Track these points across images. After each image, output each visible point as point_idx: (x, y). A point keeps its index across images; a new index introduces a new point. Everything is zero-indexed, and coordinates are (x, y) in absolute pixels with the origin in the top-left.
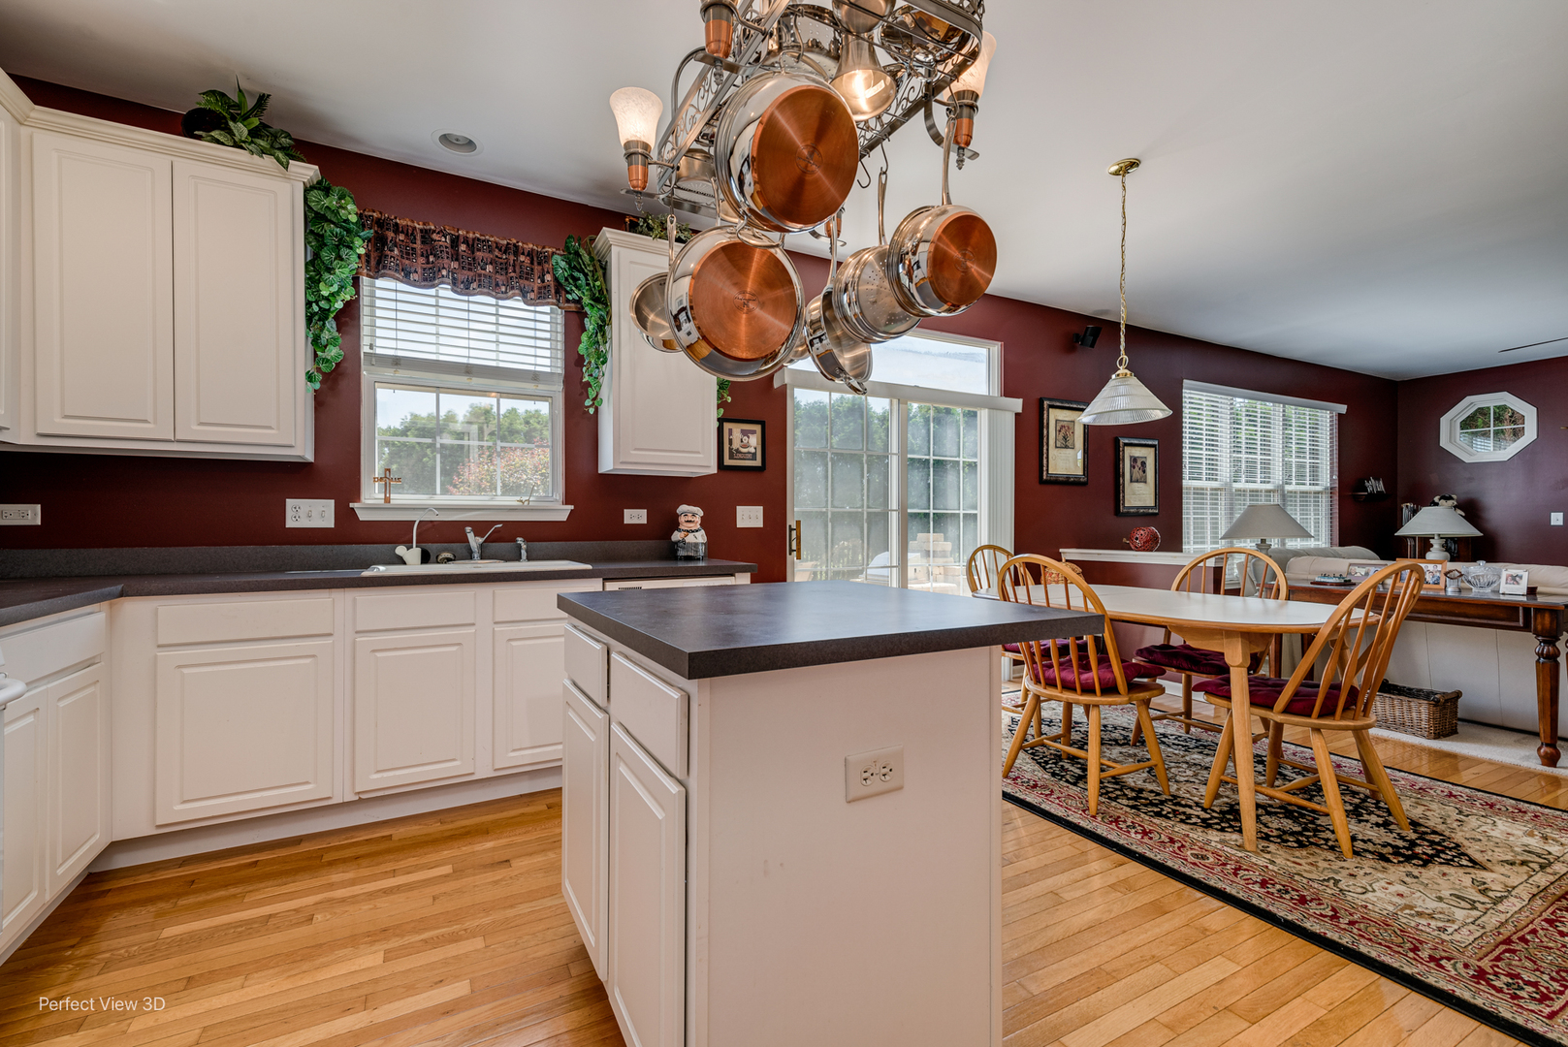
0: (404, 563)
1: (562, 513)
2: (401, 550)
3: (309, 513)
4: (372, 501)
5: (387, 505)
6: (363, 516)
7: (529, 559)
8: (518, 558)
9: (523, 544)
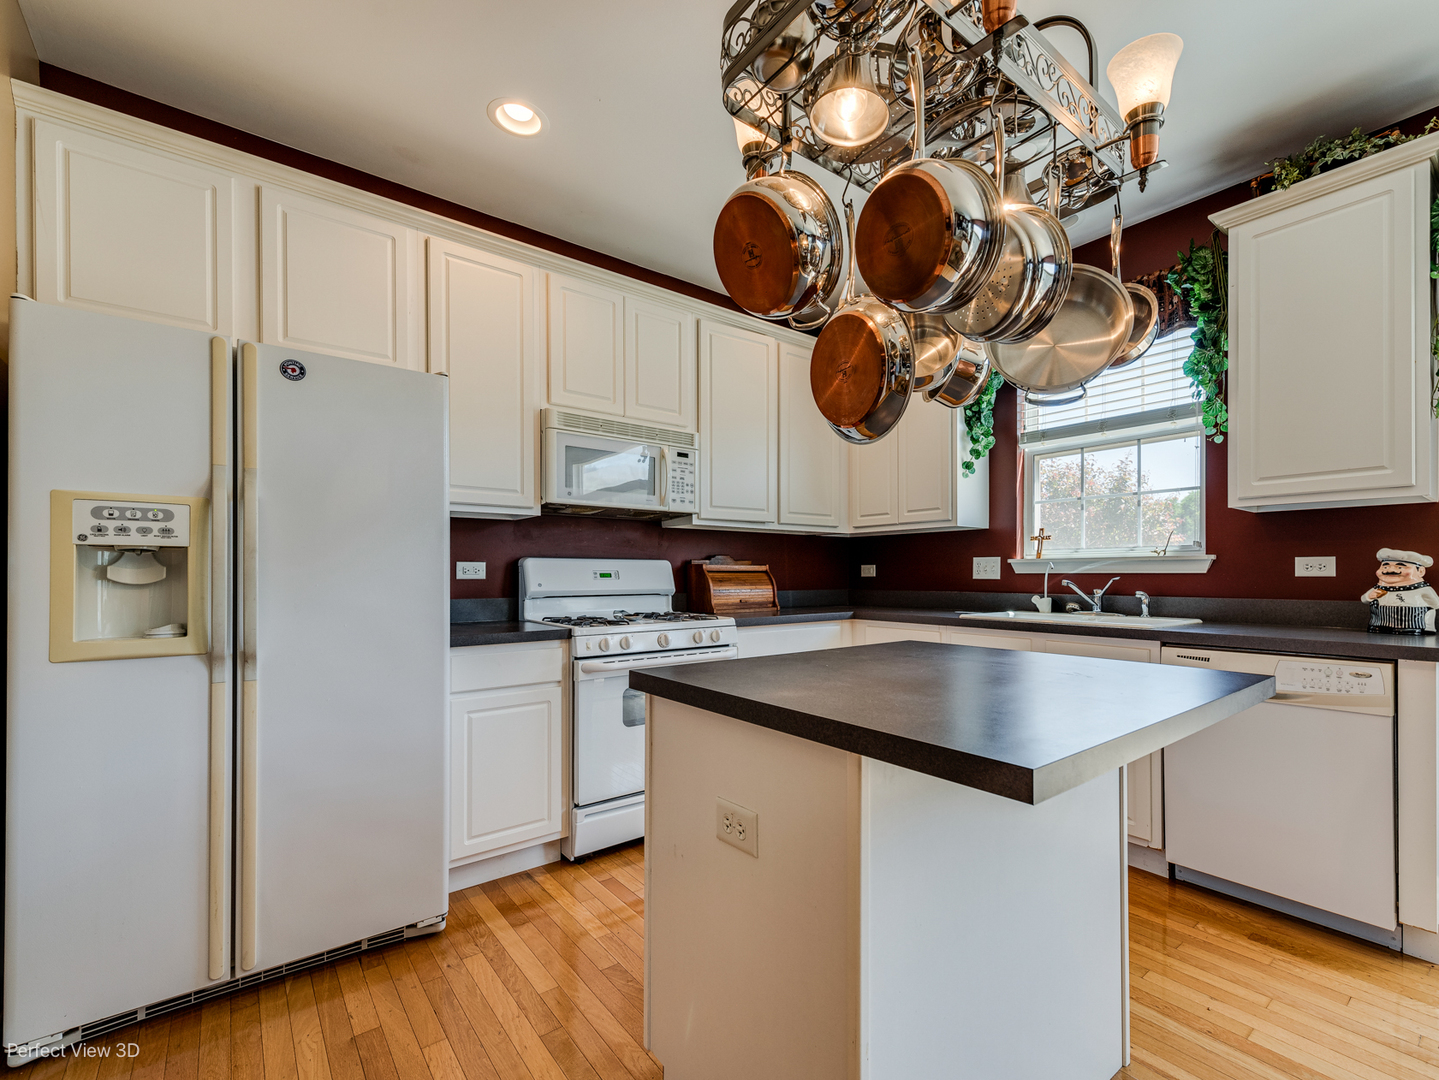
0: (1037, 610)
1: (1202, 564)
2: (1036, 599)
3: (986, 568)
4: (1027, 557)
5: (1038, 560)
6: (1018, 570)
7: (1152, 614)
8: (1139, 613)
9: (1143, 598)
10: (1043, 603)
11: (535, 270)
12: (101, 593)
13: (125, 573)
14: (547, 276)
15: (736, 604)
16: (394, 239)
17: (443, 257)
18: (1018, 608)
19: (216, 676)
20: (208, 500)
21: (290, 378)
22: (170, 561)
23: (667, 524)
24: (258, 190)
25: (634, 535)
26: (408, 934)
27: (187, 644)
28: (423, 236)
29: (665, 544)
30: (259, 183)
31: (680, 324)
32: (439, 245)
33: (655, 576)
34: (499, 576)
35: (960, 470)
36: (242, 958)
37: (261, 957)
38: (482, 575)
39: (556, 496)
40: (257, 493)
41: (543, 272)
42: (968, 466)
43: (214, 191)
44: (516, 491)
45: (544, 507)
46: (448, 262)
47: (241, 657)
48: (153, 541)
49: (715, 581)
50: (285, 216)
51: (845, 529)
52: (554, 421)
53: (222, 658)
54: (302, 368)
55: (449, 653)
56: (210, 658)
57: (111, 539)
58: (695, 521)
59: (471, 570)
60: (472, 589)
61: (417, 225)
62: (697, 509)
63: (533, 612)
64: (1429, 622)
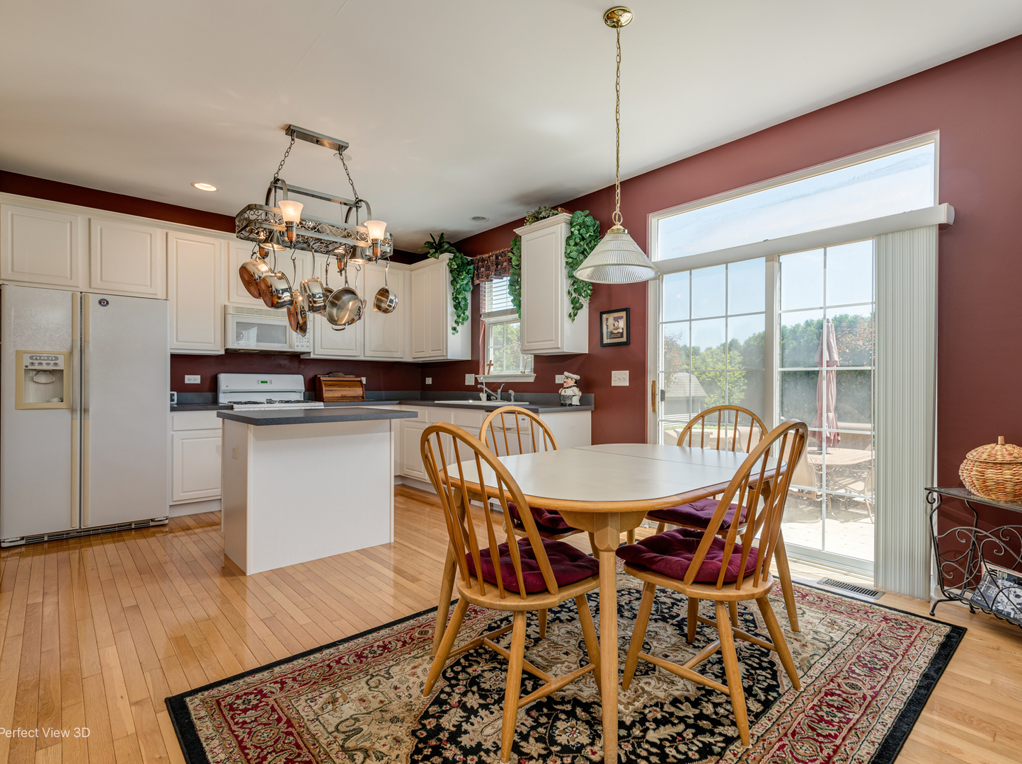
0: (481, 399)
1: (532, 378)
2: (481, 394)
3: (469, 379)
4: (485, 374)
5: (487, 376)
6: (479, 381)
8: (511, 400)
9: (511, 393)
10: (483, 396)
11: (222, 241)
12: (32, 386)
13: (40, 378)
14: (228, 243)
15: (339, 397)
16: (151, 235)
17: (175, 240)
18: (474, 399)
19: (74, 417)
20: (71, 353)
21: (103, 305)
22: (57, 374)
23: (302, 357)
24: (90, 220)
25: (285, 362)
26: (152, 524)
27: (64, 404)
28: (165, 231)
29: (302, 367)
30: (90, 217)
31: (303, 260)
32: (172, 234)
33: (296, 383)
34: (208, 383)
35: (450, 331)
36: (84, 521)
37: (92, 522)
38: (198, 381)
39: (233, 345)
40: (90, 350)
41: (226, 241)
42: (454, 329)
43: (71, 223)
44: (211, 343)
45: (226, 350)
46: (177, 242)
47: (84, 410)
48: (51, 367)
49: (326, 385)
50: (101, 230)
51: (408, 358)
52: (230, 311)
53: (76, 410)
54: (107, 302)
55: (169, 414)
56: (72, 410)
57: (36, 367)
58: (312, 356)
59: (193, 379)
60: (193, 388)
61: (162, 227)
62: (311, 350)
63: (223, 399)
64: (576, 401)
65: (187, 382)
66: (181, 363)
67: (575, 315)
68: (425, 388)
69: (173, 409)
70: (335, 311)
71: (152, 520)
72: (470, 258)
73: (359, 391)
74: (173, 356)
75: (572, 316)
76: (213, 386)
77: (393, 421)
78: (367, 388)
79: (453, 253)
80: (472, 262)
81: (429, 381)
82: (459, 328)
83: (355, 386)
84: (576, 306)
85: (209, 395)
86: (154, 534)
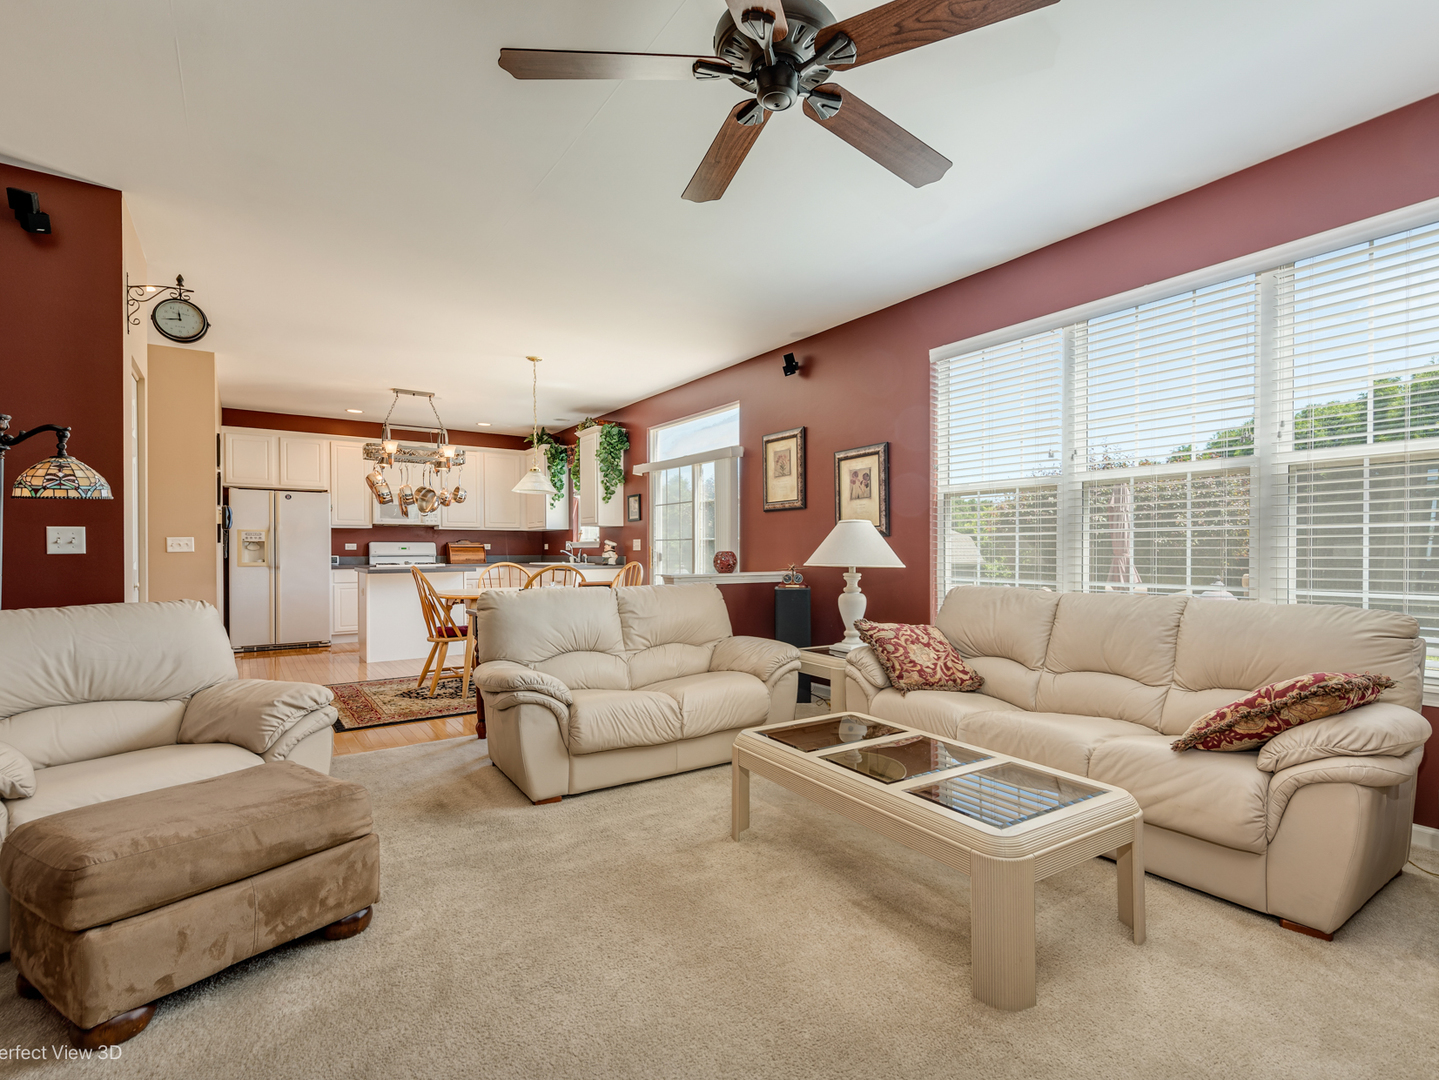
12: (246, 552)
13: (251, 547)
15: (463, 560)
16: (320, 444)
17: (336, 447)
19: (271, 572)
20: (269, 530)
21: (288, 499)
22: (261, 544)
24: (279, 438)
25: (422, 533)
26: (320, 645)
27: (264, 564)
28: (329, 441)
32: (334, 443)
33: (430, 549)
34: (362, 549)
35: (548, 506)
36: (278, 640)
37: (282, 641)
38: (355, 548)
39: (378, 521)
40: (280, 528)
42: (553, 505)
43: (268, 442)
44: (362, 520)
45: (373, 525)
46: (338, 448)
47: (276, 568)
48: (257, 540)
49: (454, 550)
50: (287, 445)
53: (272, 568)
54: (291, 496)
55: (331, 572)
56: (270, 567)
57: (249, 540)
58: (440, 528)
59: (351, 547)
60: (351, 553)
61: (327, 439)
62: (439, 523)
63: (372, 561)
64: (612, 561)
65: (347, 548)
66: (340, 535)
67: (609, 499)
68: (545, 553)
69: (333, 568)
70: (424, 504)
71: (320, 642)
72: (563, 447)
73: (481, 556)
74: (334, 531)
75: (606, 499)
76: (366, 552)
77: (466, 573)
78: (487, 553)
79: (549, 443)
80: (565, 451)
81: (546, 547)
82: (556, 503)
83: (478, 551)
84: (609, 493)
85: (363, 558)
86: (321, 652)
